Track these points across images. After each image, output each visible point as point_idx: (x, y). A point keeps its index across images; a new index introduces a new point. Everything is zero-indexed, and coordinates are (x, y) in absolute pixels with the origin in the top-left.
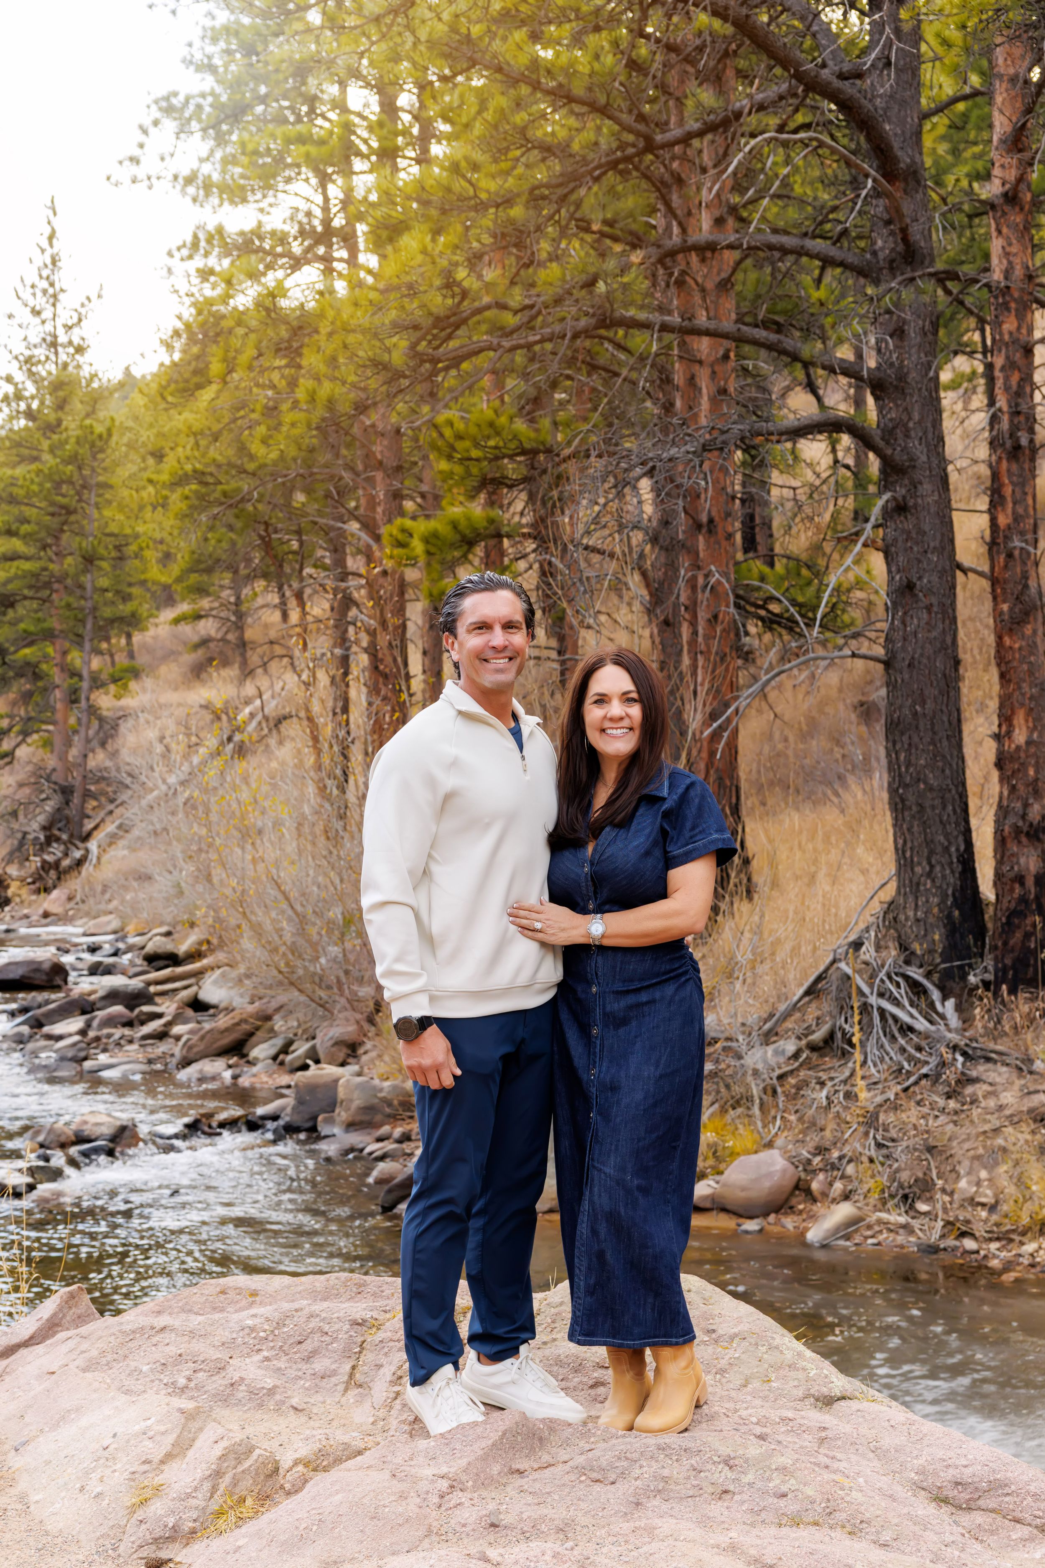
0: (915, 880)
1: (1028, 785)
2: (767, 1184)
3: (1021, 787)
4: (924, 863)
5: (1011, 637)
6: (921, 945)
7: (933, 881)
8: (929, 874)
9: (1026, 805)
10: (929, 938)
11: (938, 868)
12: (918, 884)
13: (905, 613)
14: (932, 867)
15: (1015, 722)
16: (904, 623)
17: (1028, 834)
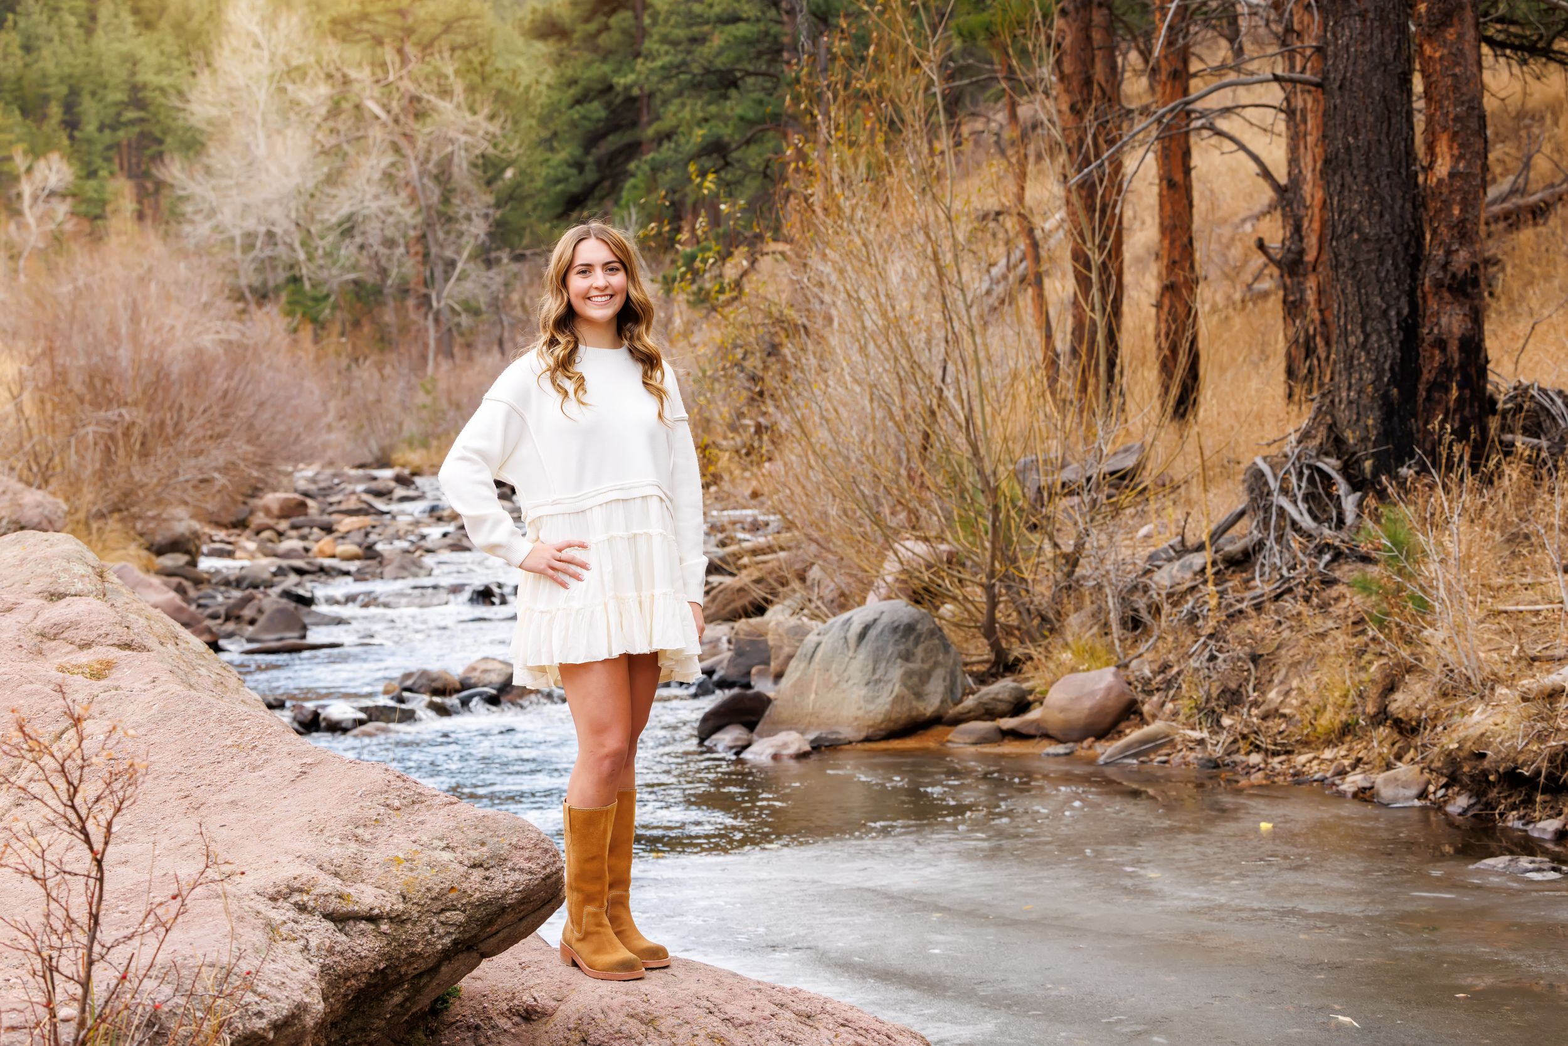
0: (1349, 352)
1: (1451, 228)
2: (1087, 704)
3: (1443, 230)
4: (1359, 332)
5: (1431, 44)
6: (1354, 432)
7: (1368, 353)
8: (1364, 345)
9: (1449, 253)
10: (1361, 423)
11: (1374, 337)
12: (1352, 357)
13: (1336, 23)
14: (1367, 336)
15: (1438, 150)
16: (1334, 34)
17: (1450, 288)
